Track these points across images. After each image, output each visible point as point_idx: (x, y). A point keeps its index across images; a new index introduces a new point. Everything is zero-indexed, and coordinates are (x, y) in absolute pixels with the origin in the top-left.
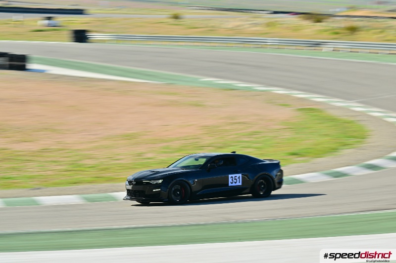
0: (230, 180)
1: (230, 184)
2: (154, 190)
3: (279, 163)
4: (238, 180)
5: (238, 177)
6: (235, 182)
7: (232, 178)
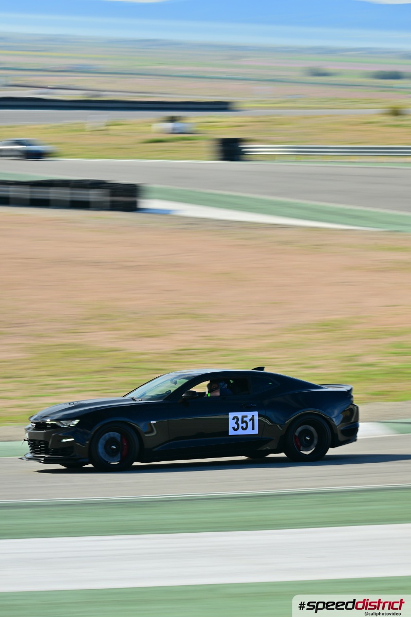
0: (232, 423)
1: (231, 432)
2: (65, 440)
3: (350, 391)
4: (250, 424)
5: (250, 417)
6: (242, 427)
7: (236, 419)
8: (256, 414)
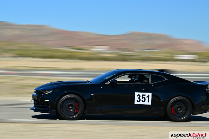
0: (136, 98)
1: (136, 103)
2: (46, 101)
4: (147, 99)
5: (147, 95)
6: (142, 101)
7: (139, 96)
8: (150, 94)
